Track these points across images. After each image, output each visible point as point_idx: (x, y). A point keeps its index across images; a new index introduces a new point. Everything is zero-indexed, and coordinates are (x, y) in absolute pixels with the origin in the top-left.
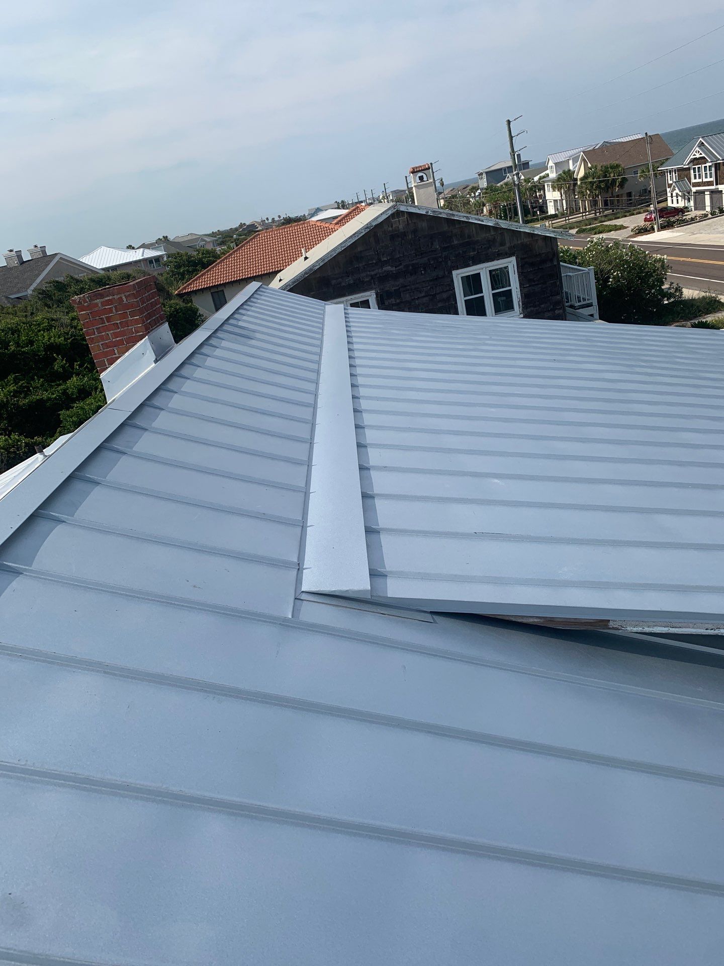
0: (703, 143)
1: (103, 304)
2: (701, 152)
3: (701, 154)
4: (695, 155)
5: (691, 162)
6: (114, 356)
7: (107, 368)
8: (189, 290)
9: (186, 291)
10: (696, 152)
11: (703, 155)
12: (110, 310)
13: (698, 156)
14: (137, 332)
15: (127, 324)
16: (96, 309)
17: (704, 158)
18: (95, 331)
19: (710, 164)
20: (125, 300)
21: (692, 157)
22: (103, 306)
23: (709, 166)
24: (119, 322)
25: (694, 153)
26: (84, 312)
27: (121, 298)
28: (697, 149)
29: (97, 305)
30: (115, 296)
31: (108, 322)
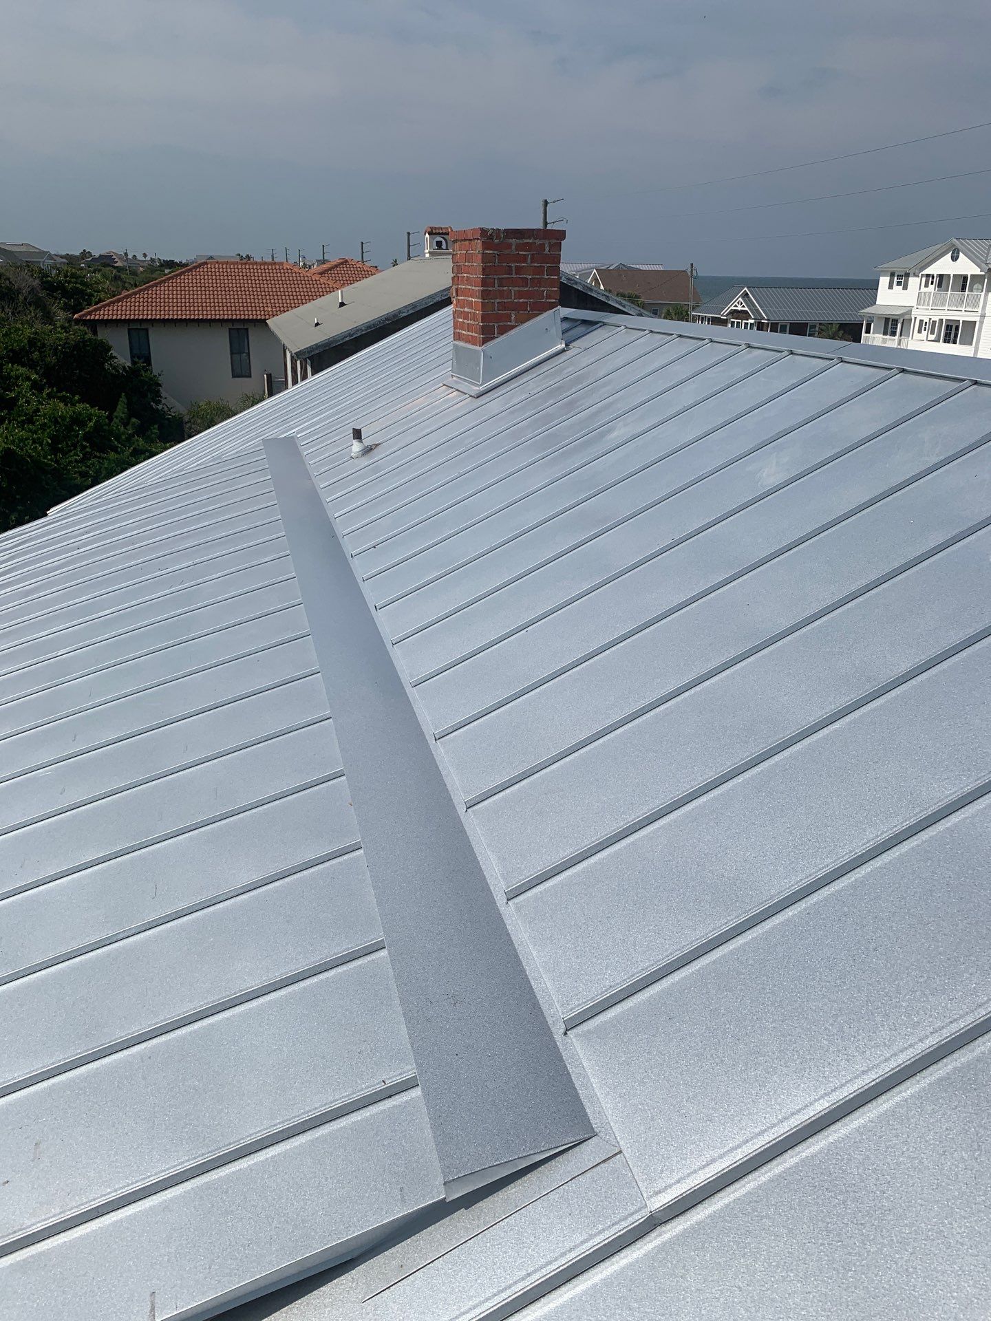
0: (747, 294)
1: (519, 247)
2: (744, 304)
3: (743, 306)
4: (736, 306)
5: (730, 313)
6: (509, 323)
7: (494, 338)
8: (97, 318)
9: (92, 317)
10: (738, 303)
11: (746, 309)
12: (524, 259)
13: (740, 308)
14: (549, 297)
15: (539, 283)
16: (507, 252)
17: (746, 312)
18: (496, 281)
19: (752, 321)
20: (547, 249)
21: (733, 308)
22: (517, 249)
23: (751, 324)
24: (530, 277)
25: (736, 303)
26: (491, 252)
27: (544, 244)
28: (740, 299)
29: (509, 246)
30: (537, 241)
31: (516, 274)
